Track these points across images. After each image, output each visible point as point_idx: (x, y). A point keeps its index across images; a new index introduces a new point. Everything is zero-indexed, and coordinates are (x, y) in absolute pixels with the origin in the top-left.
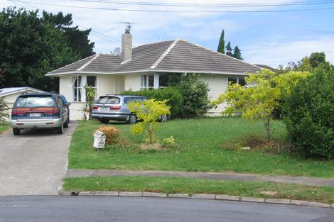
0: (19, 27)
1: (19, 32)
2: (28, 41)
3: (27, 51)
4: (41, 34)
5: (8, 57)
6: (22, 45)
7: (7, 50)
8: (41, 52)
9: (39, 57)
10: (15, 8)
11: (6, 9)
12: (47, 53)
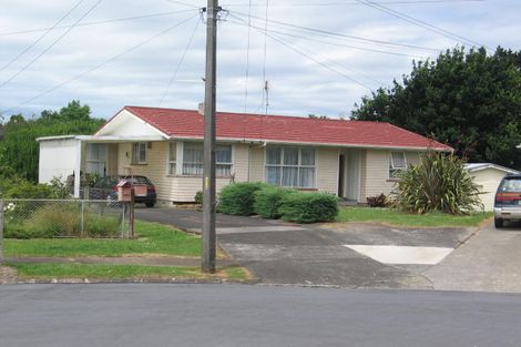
0: (474, 76)
1: (473, 82)
2: (487, 95)
3: (484, 110)
4: (504, 86)
5: (457, 119)
6: (478, 102)
7: (456, 109)
8: (504, 112)
9: (502, 120)
10: (463, 48)
11: (451, 50)
12: (514, 114)
